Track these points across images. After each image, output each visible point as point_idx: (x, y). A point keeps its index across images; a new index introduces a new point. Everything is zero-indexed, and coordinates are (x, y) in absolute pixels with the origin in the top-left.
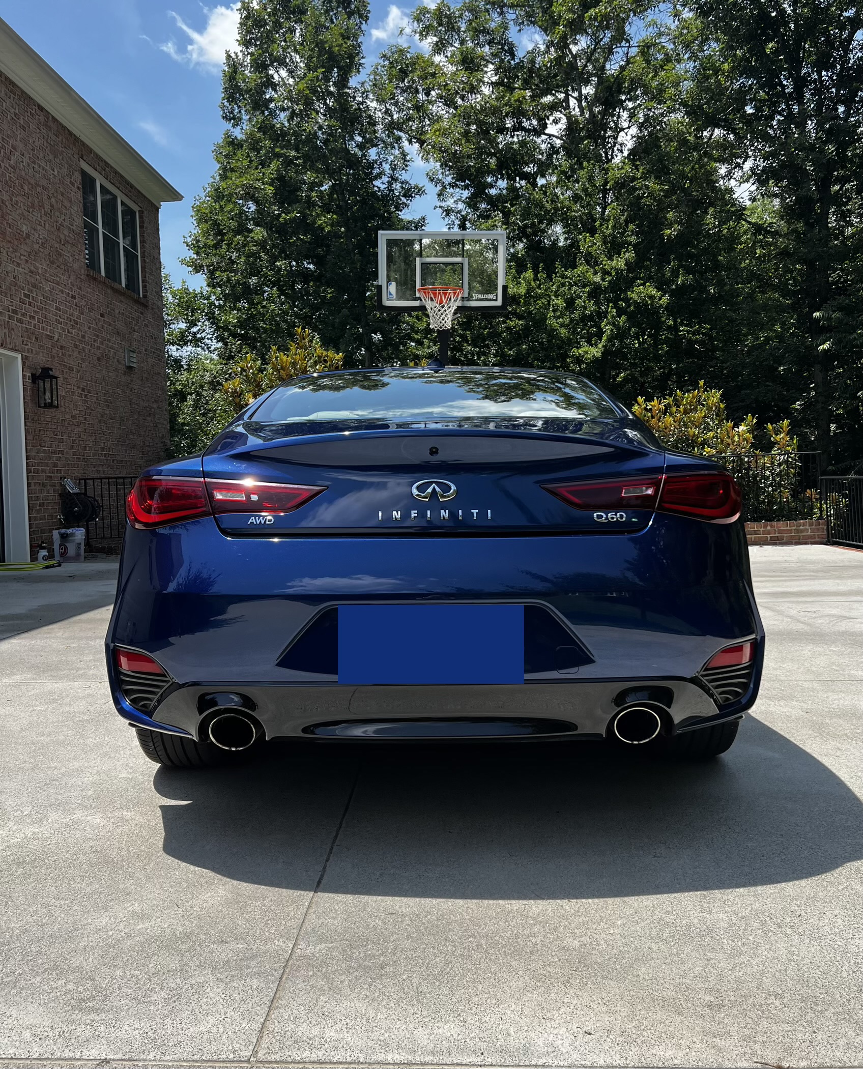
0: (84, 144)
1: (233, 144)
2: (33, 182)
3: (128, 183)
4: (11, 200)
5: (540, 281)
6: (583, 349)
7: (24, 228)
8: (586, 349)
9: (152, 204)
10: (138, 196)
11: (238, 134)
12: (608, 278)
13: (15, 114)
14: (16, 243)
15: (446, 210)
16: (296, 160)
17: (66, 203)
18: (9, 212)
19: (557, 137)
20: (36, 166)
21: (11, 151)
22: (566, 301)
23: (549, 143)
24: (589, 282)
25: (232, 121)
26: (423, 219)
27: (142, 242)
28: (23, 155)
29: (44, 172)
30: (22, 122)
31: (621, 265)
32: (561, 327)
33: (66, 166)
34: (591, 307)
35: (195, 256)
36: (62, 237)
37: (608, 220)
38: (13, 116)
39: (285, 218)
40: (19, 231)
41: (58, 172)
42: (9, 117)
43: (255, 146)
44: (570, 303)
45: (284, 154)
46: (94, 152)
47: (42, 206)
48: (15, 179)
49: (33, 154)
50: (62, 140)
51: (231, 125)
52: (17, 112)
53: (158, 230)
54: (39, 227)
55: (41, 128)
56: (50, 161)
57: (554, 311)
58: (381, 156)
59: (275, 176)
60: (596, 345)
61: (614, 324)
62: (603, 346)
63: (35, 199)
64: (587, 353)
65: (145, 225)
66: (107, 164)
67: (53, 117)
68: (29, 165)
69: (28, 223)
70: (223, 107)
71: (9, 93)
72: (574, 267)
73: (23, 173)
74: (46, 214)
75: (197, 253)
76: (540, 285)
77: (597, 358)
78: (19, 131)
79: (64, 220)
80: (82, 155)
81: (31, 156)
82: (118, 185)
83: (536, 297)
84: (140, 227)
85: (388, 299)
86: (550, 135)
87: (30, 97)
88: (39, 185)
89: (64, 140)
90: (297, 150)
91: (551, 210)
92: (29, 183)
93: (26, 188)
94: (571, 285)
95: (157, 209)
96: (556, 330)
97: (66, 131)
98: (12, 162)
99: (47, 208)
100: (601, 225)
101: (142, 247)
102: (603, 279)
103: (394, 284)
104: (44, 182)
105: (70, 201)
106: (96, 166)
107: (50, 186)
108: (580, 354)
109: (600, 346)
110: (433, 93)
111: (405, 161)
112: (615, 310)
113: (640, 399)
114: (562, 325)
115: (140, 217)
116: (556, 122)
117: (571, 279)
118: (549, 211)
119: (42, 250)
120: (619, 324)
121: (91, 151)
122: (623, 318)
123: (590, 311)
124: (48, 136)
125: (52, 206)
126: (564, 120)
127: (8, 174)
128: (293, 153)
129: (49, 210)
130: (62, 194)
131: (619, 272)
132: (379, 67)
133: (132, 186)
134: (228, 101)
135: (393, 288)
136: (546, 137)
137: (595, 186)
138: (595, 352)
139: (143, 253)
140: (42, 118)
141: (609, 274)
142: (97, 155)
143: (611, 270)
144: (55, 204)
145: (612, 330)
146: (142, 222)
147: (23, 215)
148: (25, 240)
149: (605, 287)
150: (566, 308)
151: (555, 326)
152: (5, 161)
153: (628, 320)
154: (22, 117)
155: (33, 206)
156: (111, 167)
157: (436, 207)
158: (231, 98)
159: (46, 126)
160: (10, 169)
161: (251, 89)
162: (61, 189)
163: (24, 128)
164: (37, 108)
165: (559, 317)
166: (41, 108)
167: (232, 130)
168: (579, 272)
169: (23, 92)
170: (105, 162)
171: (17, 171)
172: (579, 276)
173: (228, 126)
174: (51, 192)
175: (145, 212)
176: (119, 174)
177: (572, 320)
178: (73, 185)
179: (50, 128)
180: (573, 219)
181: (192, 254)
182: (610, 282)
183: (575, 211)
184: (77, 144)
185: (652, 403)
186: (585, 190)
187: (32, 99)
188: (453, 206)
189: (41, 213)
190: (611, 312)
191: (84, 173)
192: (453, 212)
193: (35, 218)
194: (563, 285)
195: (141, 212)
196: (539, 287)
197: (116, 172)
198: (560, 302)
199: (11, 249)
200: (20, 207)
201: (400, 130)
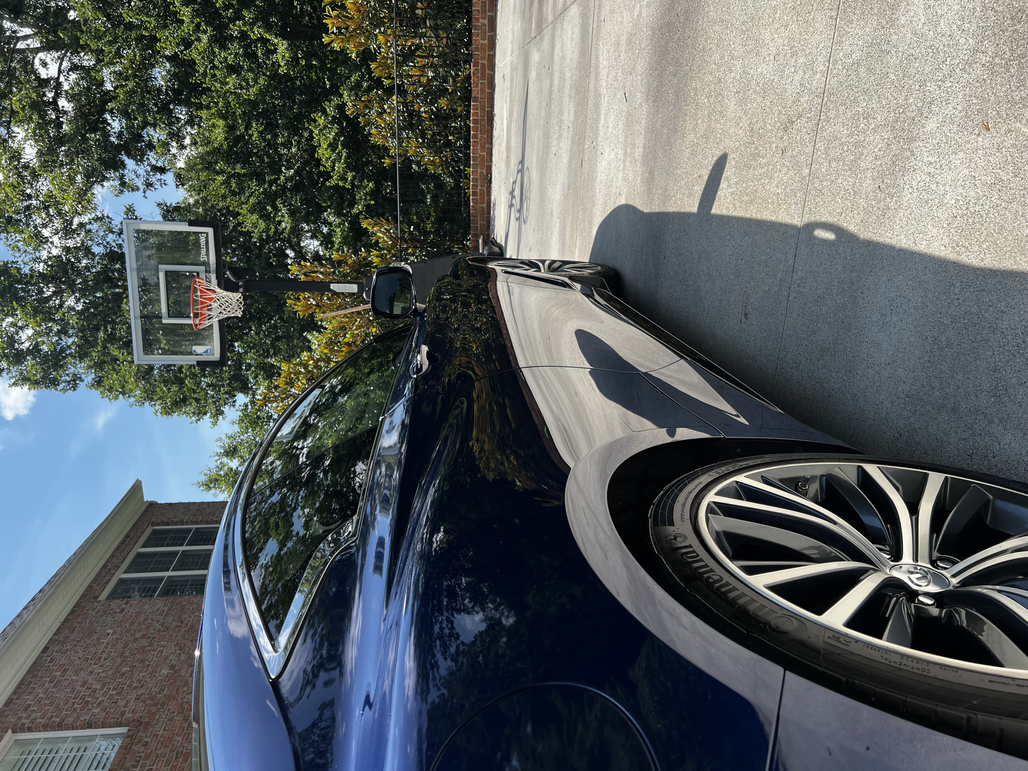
0: (83, 596)
1: (98, 383)
2: (119, 660)
3: (123, 542)
4: (136, 688)
5: (210, 102)
6: (280, 60)
7: (164, 672)
8: (280, 57)
9: (146, 511)
10: (136, 528)
11: (90, 377)
12: (203, 27)
13: (51, 682)
14: (179, 683)
15: (147, 187)
16: (108, 331)
17: (141, 619)
18: (147, 692)
19: (61, 64)
20: (104, 656)
21: (88, 688)
22: (230, 75)
23: (68, 73)
24: (208, 47)
25: (77, 382)
26: (159, 205)
27: (182, 523)
28: (92, 672)
29: (109, 646)
30: (59, 673)
31: (188, 12)
32: (258, 83)
33: (104, 618)
34: (234, 47)
35: (208, 414)
36: (174, 624)
37: (142, 21)
38: (52, 685)
39: (165, 345)
40: (168, 679)
41: (110, 628)
42: (54, 690)
43: (99, 365)
44: (234, 69)
45: (103, 342)
46: (92, 582)
47: (143, 650)
48: (115, 684)
49: (91, 660)
50: (79, 623)
51: (81, 383)
52: (48, 679)
53: (171, 504)
54: (164, 654)
55: (65, 649)
56: (98, 639)
57: (242, 88)
58: (101, 242)
59: (125, 351)
60: (274, 45)
61: (252, 24)
62: (276, 38)
63: (136, 658)
64: (284, 56)
65: (166, 520)
66: (104, 567)
67: (55, 634)
68: (102, 666)
69: (160, 667)
70: (64, 390)
71: (30, 690)
72: (193, 61)
73: (110, 673)
74: (151, 644)
75: (205, 414)
76: (214, 102)
77: (290, 45)
78: (68, 677)
79: (158, 621)
80: (94, 598)
81: (93, 662)
82: (125, 553)
83: (227, 107)
84: (168, 524)
85: (213, 354)
86: (60, 72)
87: (34, 663)
88: (123, 653)
89: (79, 620)
90: (97, 329)
91: (135, 82)
92: (120, 665)
93: (124, 669)
94: (214, 67)
95: (152, 505)
96: (260, 89)
97: (70, 617)
98: (98, 687)
99: (144, 643)
100: (146, 29)
101: (187, 523)
102: (205, 32)
103: (195, 348)
104: (120, 646)
105: (140, 613)
106: (105, 580)
107: (124, 638)
108: (285, 65)
109: (276, 41)
110: (28, 191)
111: (103, 218)
112: (237, 22)
113: (326, 40)
114: (256, 81)
115: (158, 525)
116: (44, 64)
117: (207, 67)
118: (137, 83)
119: (187, 650)
120: (252, 19)
121: (90, 587)
122: (245, 13)
123: (239, 49)
124: (74, 640)
125: (143, 636)
126: (41, 55)
127: (111, 692)
128: (101, 334)
129: (148, 640)
130: (132, 623)
131: (196, 14)
132: (9, 243)
133: (127, 536)
134: (58, 385)
135: (199, 349)
136: (62, 76)
137: (105, 32)
138: (282, 46)
139: (193, 523)
140: (56, 648)
141: (198, 25)
142: (95, 580)
143: (193, 22)
144: (142, 633)
145: (259, 27)
146: (163, 523)
147: (151, 673)
148: (176, 672)
149: (213, 31)
150: (239, 74)
151: (256, 90)
152: (97, 696)
153: (247, 7)
154: (54, 673)
155: (143, 661)
156: (108, 561)
157: (144, 196)
158: (55, 383)
159: (64, 642)
160: (105, 689)
161: (43, 369)
162: (128, 625)
163: (65, 671)
164: (45, 655)
165: (248, 83)
166: (46, 649)
167: (86, 382)
168: (199, 58)
169: (29, 672)
170: (101, 569)
171: (107, 680)
172: (203, 58)
173: (82, 386)
174: (130, 638)
175: (153, 520)
176: (114, 552)
177: (251, 70)
178: (123, 609)
179: (66, 638)
180: (143, 58)
181: (207, 418)
182: (207, 25)
183: (135, 55)
184: (83, 604)
185: (330, 26)
186: (110, 43)
187: (36, 660)
188: (142, 179)
189: (150, 651)
190: (239, 27)
191: (112, 596)
192: (148, 179)
193: (155, 659)
194: (214, 76)
195: (153, 524)
196: (216, 104)
197: (113, 556)
198: (232, 80)
199: (185, 689)
200: (143, 677)
201: (71, 224)
